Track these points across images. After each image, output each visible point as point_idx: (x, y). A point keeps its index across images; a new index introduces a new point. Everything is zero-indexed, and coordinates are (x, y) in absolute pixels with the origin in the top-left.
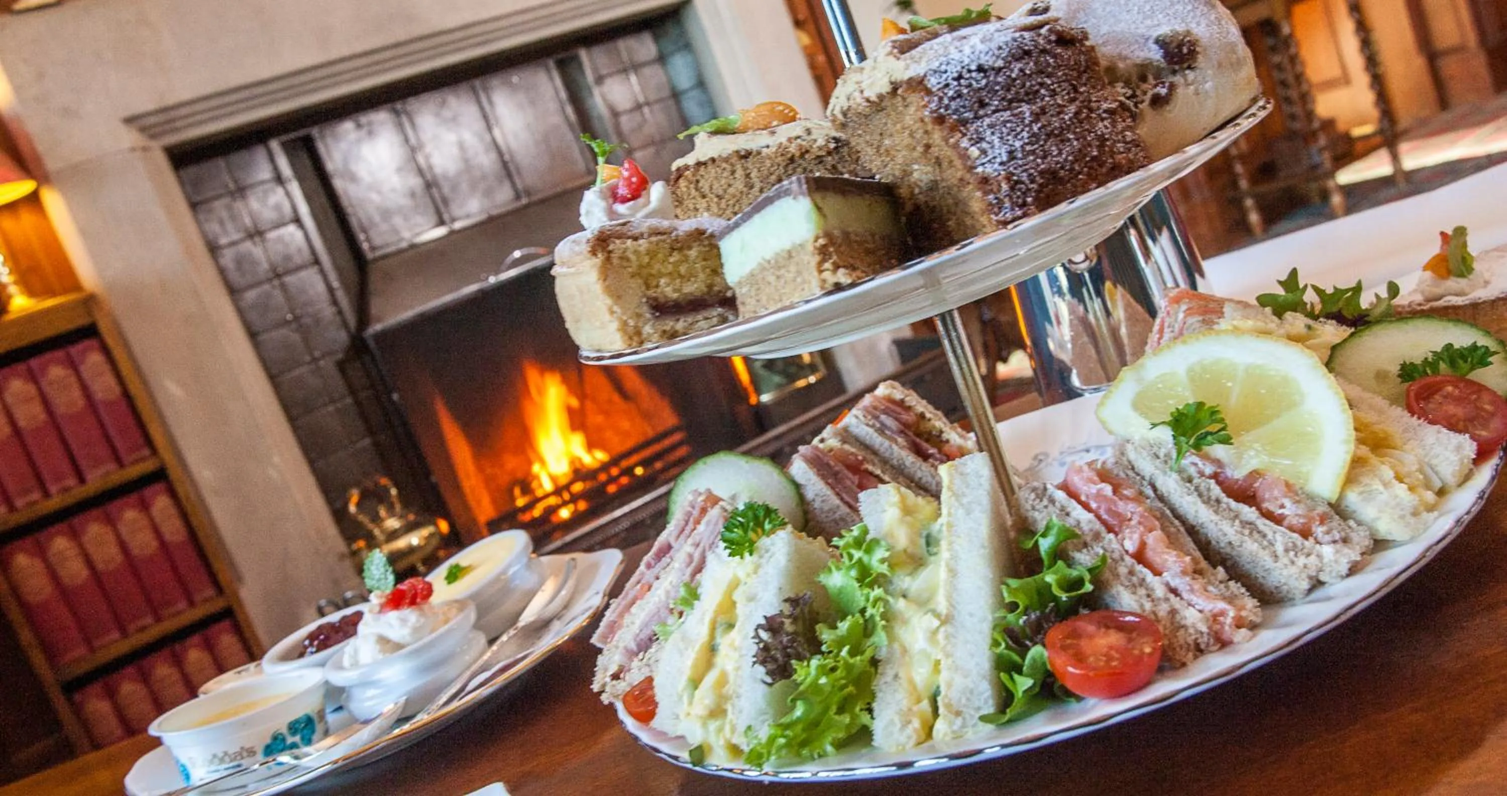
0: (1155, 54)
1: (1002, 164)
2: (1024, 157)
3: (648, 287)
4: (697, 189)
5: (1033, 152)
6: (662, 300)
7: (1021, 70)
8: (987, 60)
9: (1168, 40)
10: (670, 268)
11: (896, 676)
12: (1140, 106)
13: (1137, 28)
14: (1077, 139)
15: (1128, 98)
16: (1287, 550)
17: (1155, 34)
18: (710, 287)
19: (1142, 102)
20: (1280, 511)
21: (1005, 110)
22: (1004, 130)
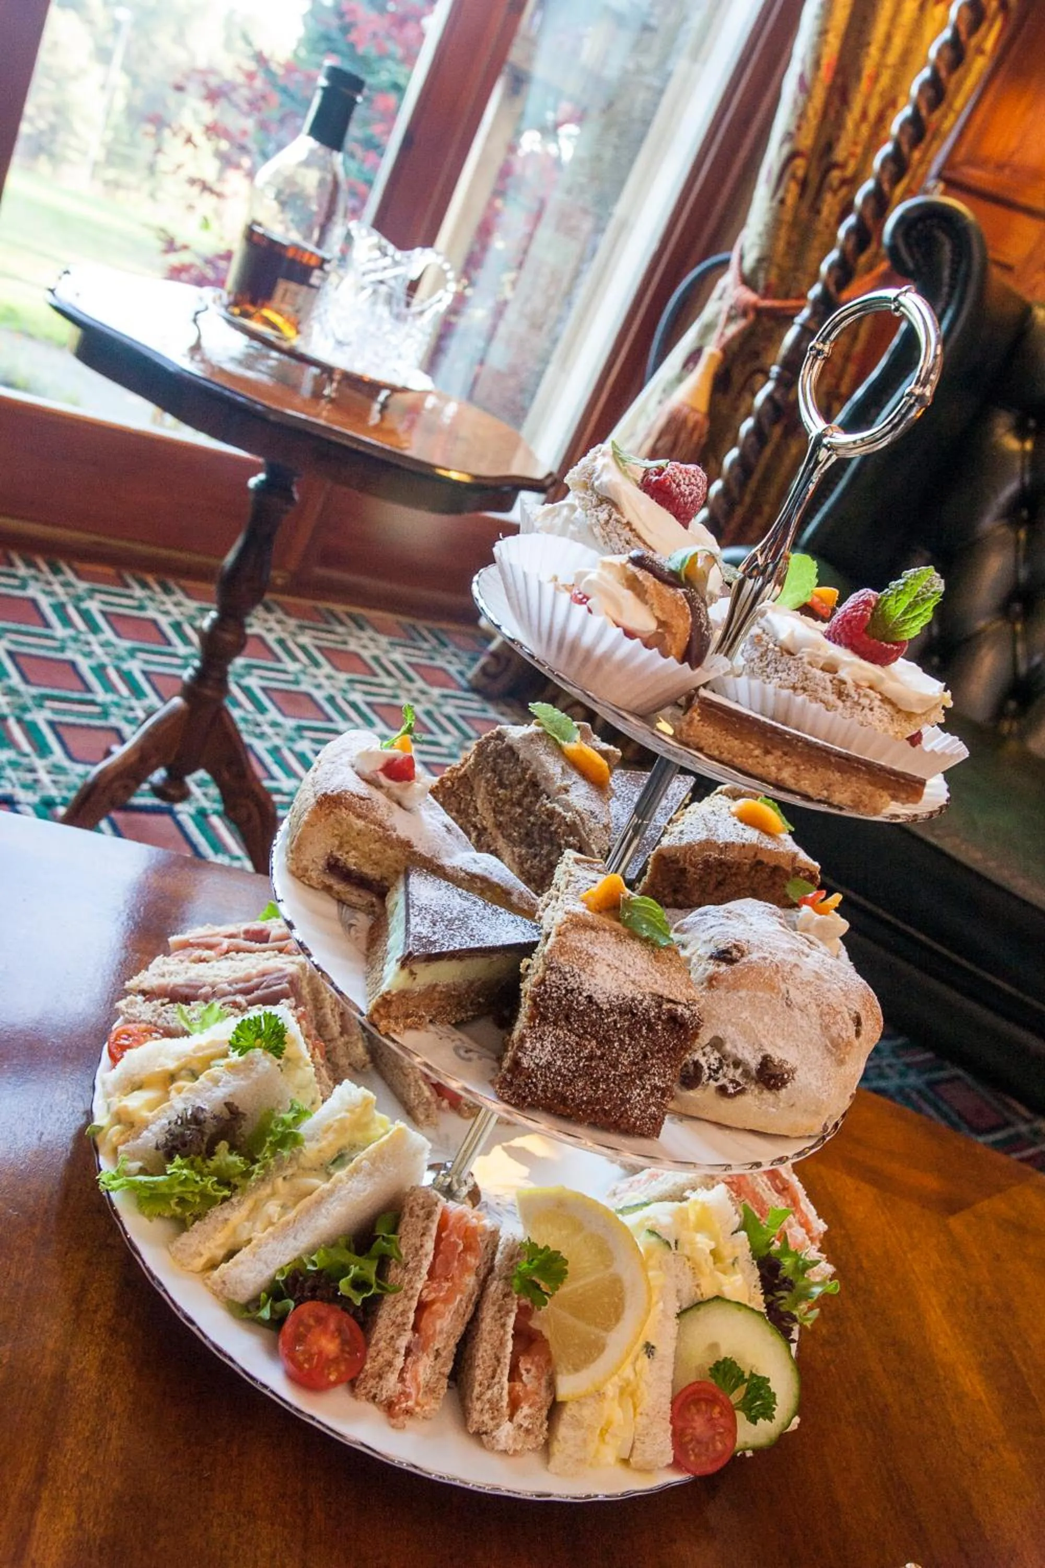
0: (753, 1062)
1: (537, 1065)
2: (555, 1074)
3: (341, 846)
4: (494, 760)
5: (564, 1076)
6: (341, 864)
7: (615, 1022)
8: (600, 998)
9: (770, 1065)
10: (367, 849)
11: (226, 1220)
12: (711, 1081)
13: (765, 1037)
14: (604, 1091)
15: (709, 1068)
16: (489, 1401)
17: (770, 1051)
18: (383, 879)
19: (716, 1080)
20: (523, 1372)
21: (577, 1035)
22: (561, 1047)
